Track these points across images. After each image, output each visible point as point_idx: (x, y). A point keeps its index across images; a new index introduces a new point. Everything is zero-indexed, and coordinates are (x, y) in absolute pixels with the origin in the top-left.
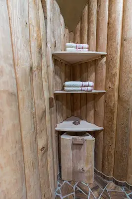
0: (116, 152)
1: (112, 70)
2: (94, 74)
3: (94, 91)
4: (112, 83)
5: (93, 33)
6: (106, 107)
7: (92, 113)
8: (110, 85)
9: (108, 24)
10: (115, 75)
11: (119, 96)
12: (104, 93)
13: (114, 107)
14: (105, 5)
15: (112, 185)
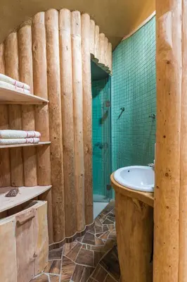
0: (66, 206)
1: (56, 119)
2: (33, 122)
3: (40, 143)
4: (57, 133)
5: (29, 73)
6: (52, 159)
7: (34, 172)
8: (54, 135)
9: (48, 72)
10: (59, 125)
11: (64, 146)
12: (49, 144)
13: (61, 158)
14: (42, 51)
15: (66, 247)
